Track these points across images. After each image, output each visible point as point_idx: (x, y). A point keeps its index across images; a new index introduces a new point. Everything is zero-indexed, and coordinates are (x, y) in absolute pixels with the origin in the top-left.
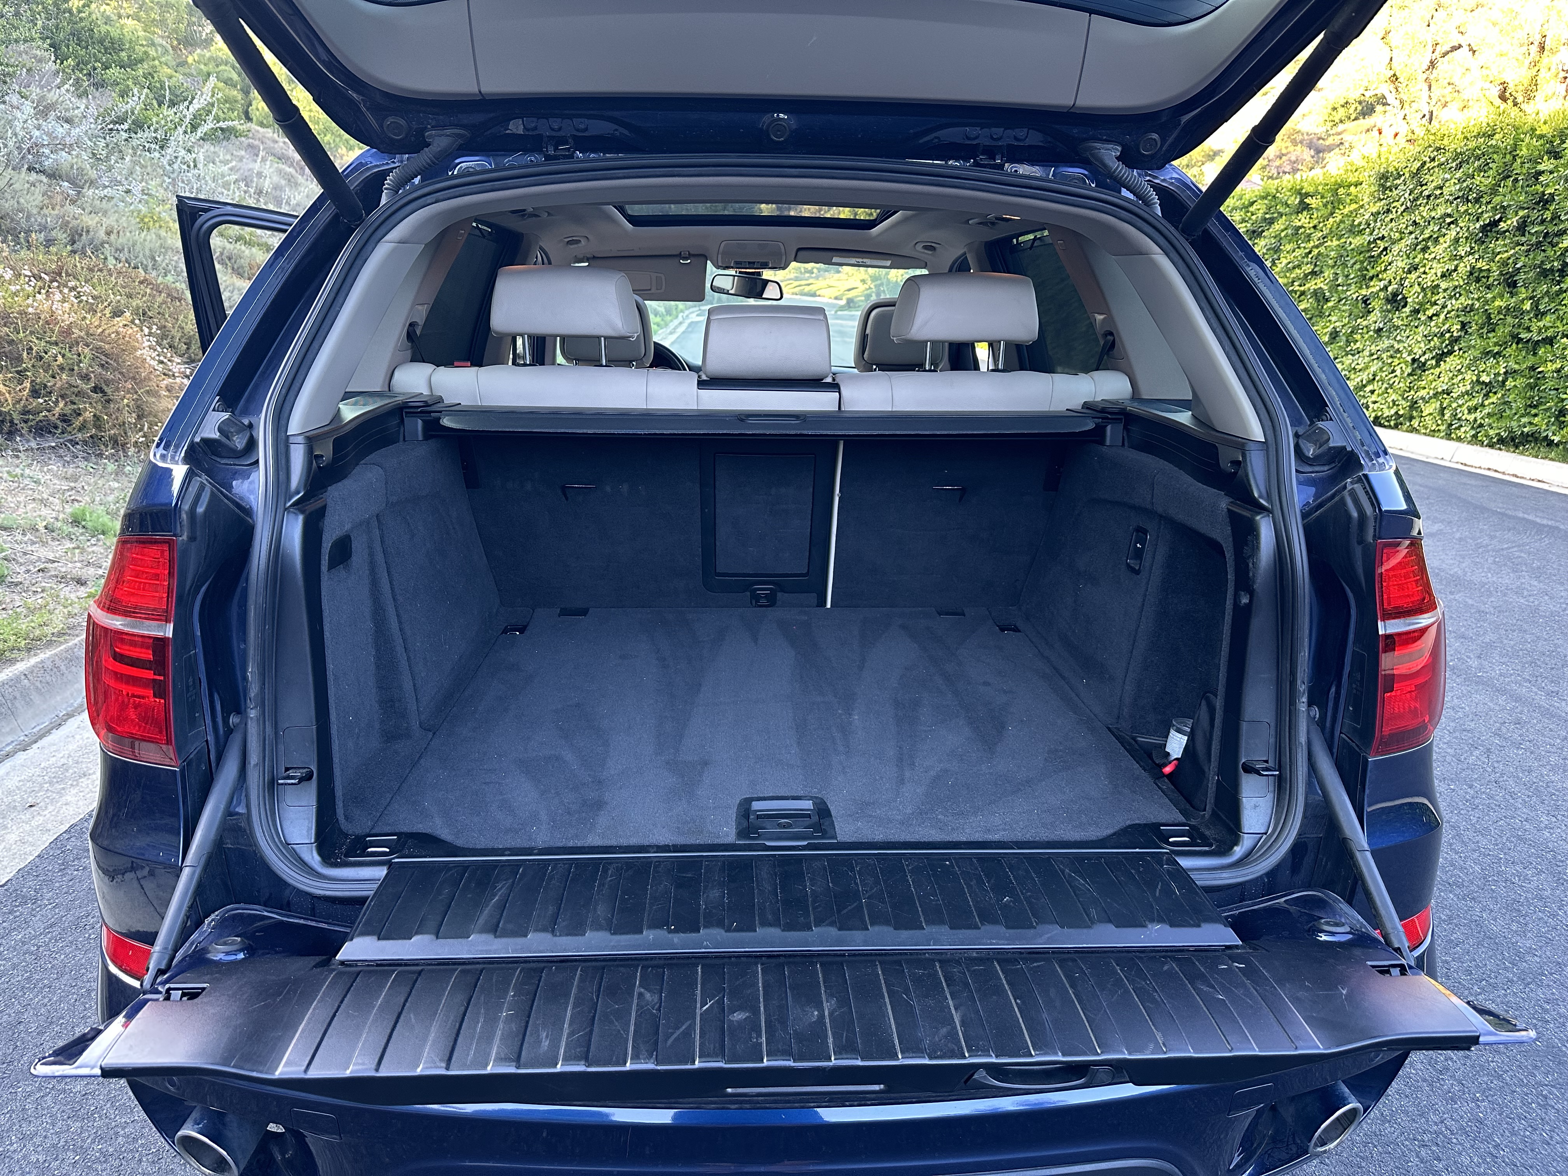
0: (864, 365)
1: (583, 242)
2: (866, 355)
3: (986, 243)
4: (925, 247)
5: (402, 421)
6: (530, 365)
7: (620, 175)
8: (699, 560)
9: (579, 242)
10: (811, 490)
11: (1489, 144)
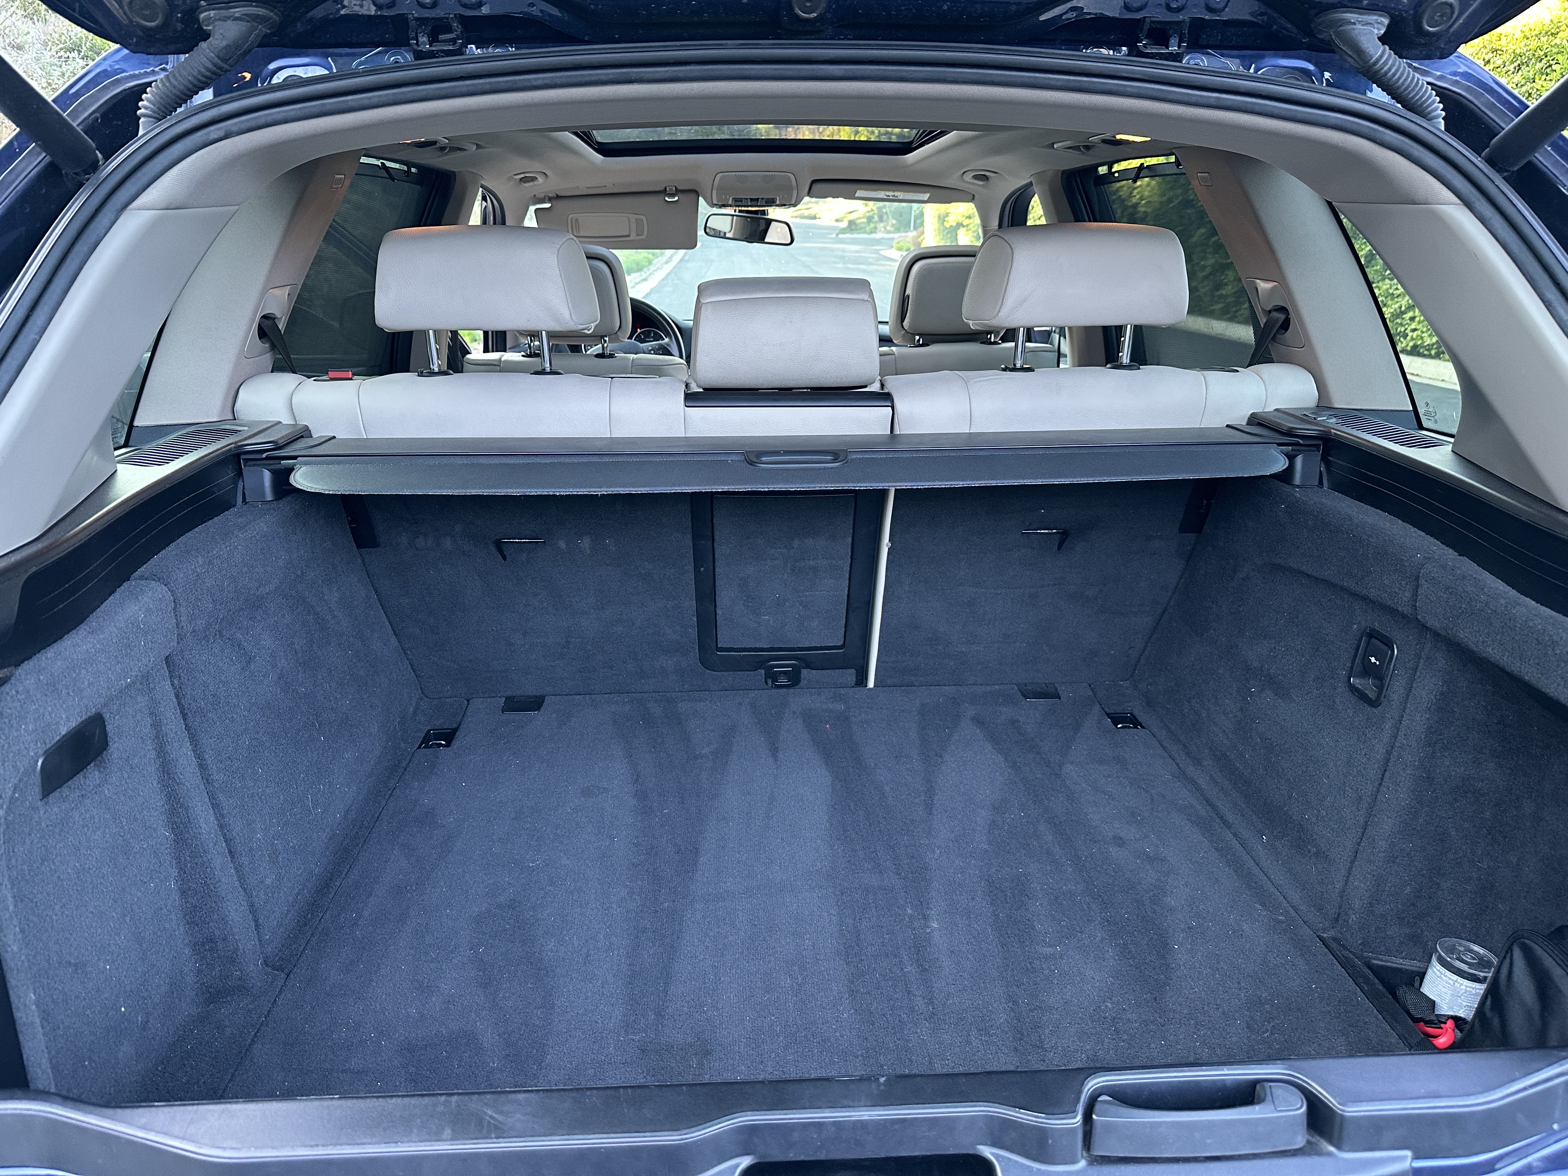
0: (904, 336)
1: (540, 179)
2: (906, 323)
3: (1064, 172)
4: (976, 177)
5: (240, 474)
6: (441, 373)
7: (539, 82)
8: (693, 632)
9: (534, 179)
10: (850, 540)
11: (1552, 44)
